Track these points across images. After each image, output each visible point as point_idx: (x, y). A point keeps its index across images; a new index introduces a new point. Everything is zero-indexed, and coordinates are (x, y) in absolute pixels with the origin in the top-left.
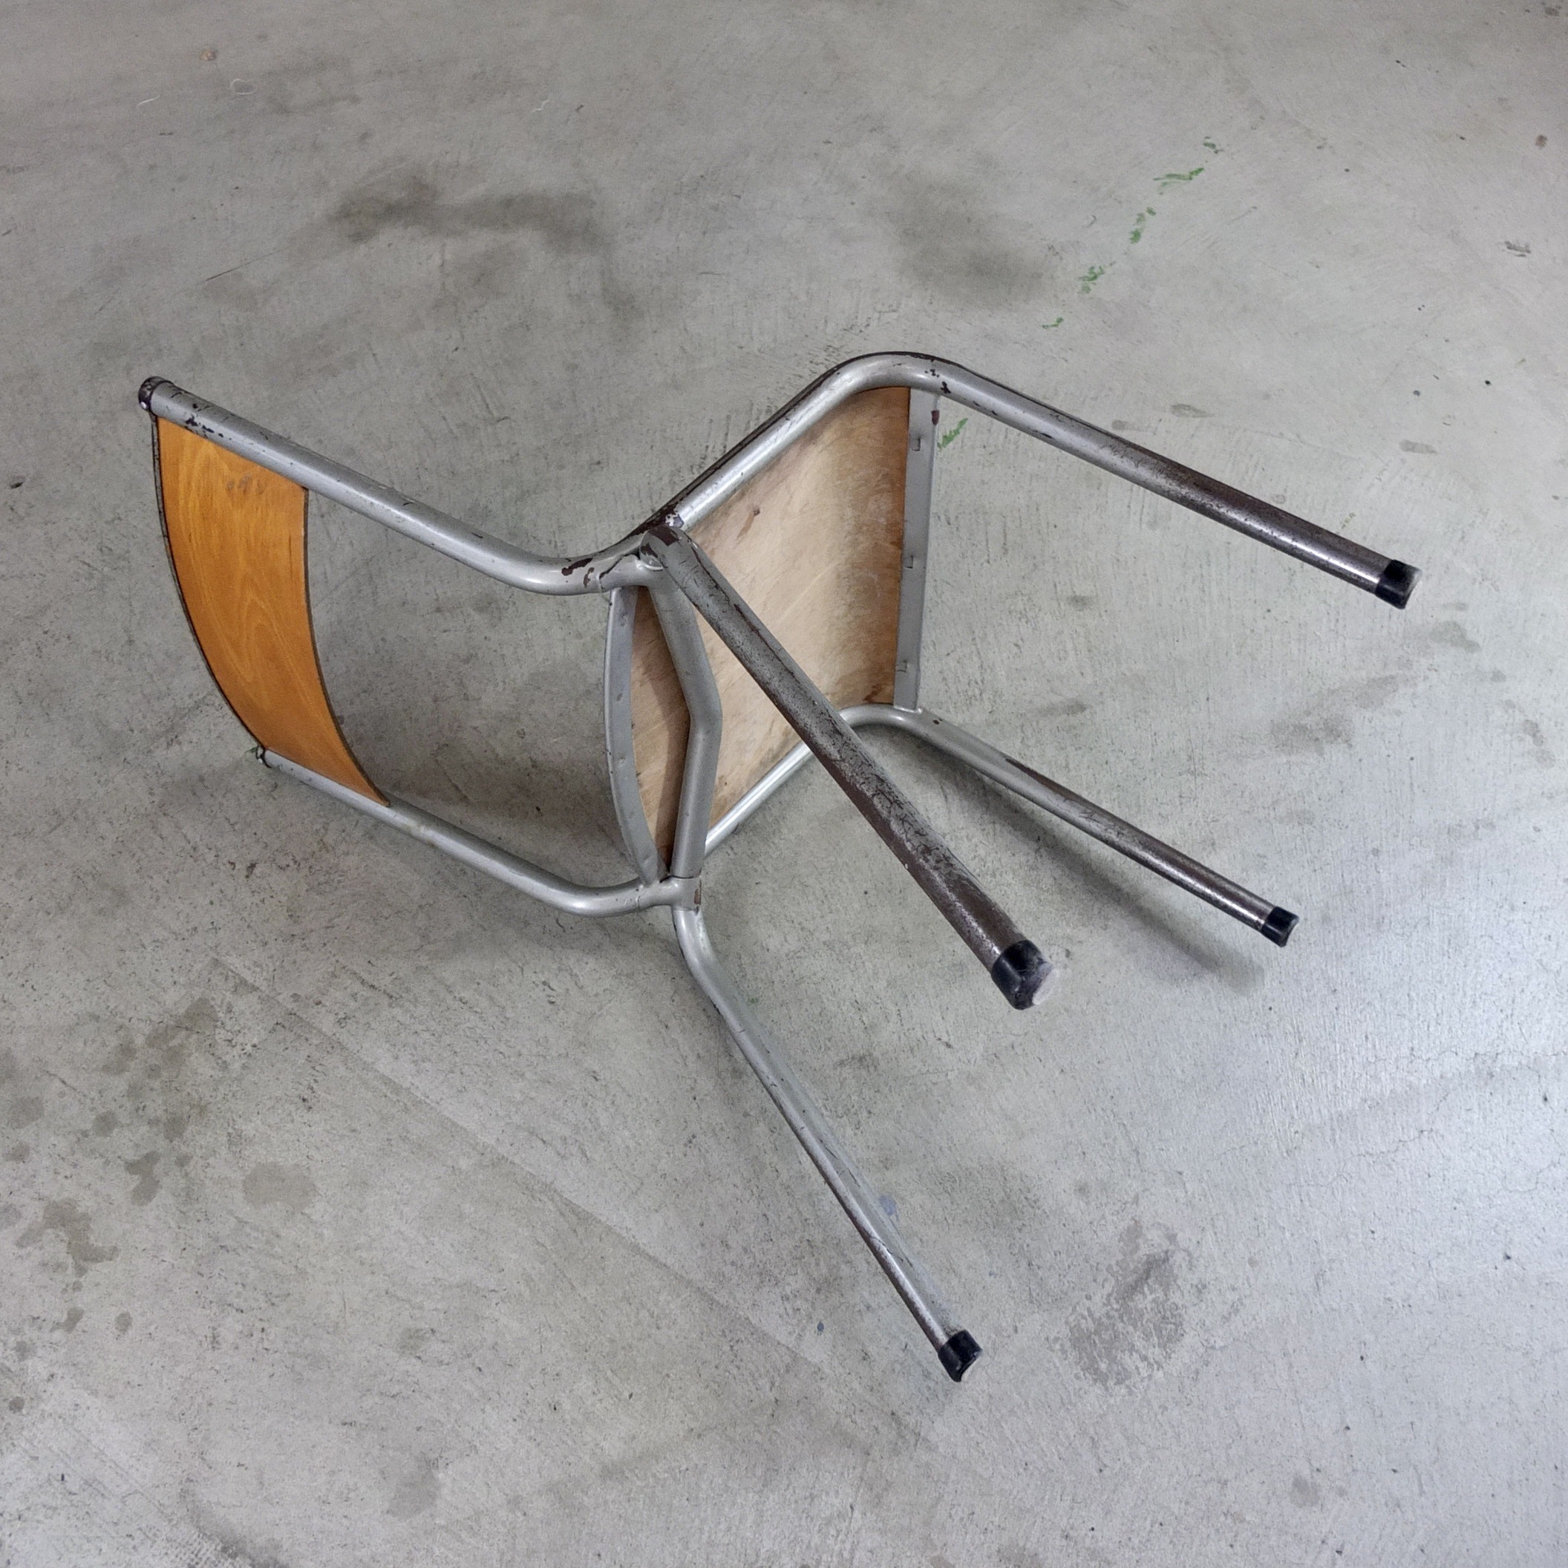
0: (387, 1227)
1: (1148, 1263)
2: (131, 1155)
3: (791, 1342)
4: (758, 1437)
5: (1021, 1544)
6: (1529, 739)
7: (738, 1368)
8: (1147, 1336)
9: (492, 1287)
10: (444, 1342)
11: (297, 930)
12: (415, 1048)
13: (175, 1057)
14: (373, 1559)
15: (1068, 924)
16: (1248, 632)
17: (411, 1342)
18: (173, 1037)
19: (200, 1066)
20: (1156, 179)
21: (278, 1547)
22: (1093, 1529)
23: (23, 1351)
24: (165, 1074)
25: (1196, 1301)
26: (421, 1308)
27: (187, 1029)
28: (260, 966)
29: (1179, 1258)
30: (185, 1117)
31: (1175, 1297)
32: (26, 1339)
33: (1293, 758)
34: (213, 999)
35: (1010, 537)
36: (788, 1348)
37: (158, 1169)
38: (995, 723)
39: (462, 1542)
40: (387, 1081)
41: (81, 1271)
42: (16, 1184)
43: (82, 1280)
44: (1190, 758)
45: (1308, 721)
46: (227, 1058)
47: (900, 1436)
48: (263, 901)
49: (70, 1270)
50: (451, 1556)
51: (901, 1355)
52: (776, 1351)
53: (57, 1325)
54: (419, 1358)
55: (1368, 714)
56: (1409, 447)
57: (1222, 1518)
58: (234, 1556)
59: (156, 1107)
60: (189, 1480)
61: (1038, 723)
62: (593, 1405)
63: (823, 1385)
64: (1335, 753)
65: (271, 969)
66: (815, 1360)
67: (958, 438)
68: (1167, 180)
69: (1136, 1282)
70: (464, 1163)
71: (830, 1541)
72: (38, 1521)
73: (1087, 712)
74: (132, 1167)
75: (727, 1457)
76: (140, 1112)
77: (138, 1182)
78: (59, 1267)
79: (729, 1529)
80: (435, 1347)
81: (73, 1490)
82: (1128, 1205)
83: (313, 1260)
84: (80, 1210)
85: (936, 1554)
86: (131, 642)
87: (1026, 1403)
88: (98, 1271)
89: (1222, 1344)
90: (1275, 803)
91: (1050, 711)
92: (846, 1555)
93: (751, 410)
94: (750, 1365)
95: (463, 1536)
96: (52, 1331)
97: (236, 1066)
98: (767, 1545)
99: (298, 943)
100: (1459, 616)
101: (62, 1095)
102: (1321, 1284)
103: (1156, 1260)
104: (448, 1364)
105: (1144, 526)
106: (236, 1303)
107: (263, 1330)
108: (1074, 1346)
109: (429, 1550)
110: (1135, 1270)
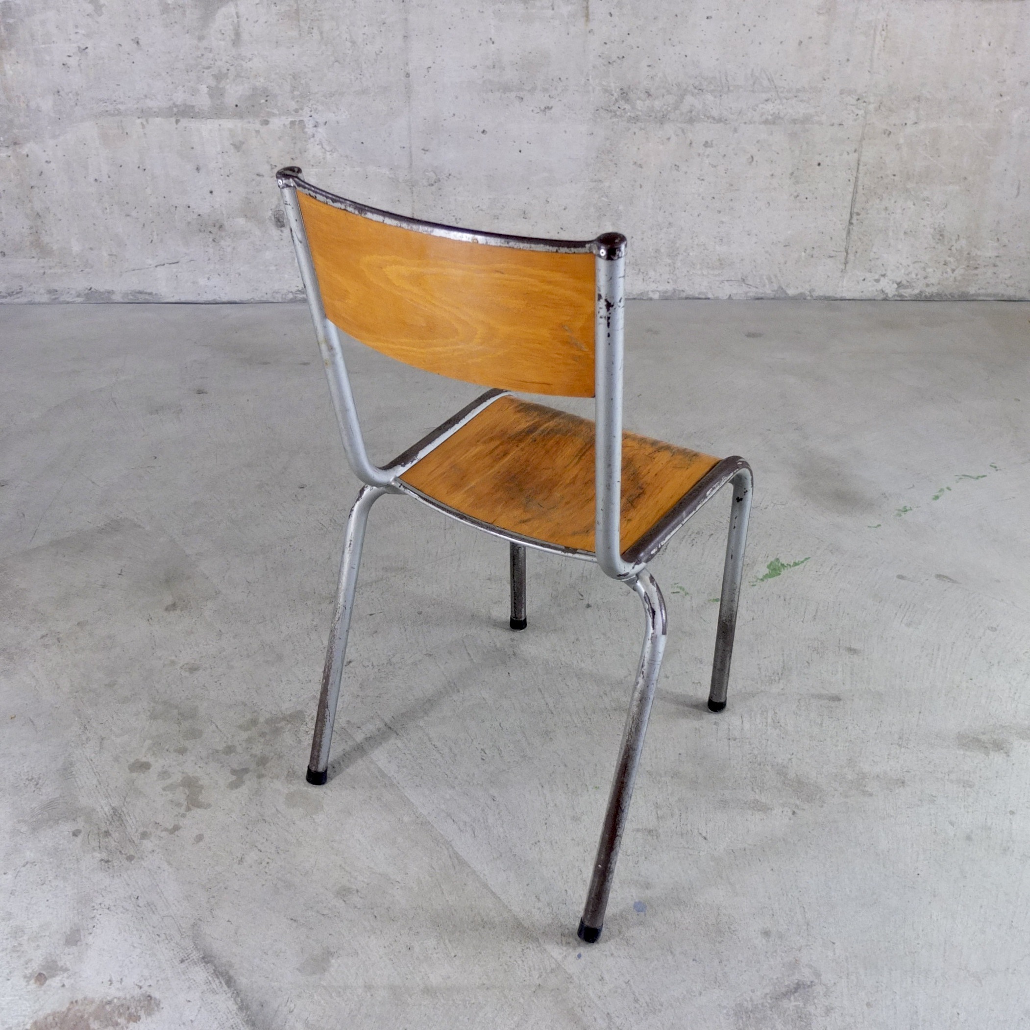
0: (353, 836)
1: (798, 984)
2: (235, 766)
3: (559, 959)
4: (522, 1000)
7: (523, 961)
9: (398, 880)
10: (361, 898)
11: (361, 694)
12: (401, 760)
13: (277, 731)
14: (280, 989)
15: (798, 798)
16: (955, 687)
17: (343, 893)
18: (279, 723)
19: (288, 738)
20: (957, 476)
21: (231, 966)
23: (144, 835)
24: (268, 737)
25: (824, 1015)
26: (356, 879)
27: (288, 721)
29: (819, 989)
30: (270, 758)
31: (811, 1009)
32: (148, 830)
33: (968, 753)
34: (306, 712)
35: (819, 613)
36: (556, 961)
37: (246, 777)
38: (783, 695)
39: (331, 997)
40: (380, 770)
41: (188, 809)
42: (174, 763)
43: (187, 813)
44: (900, 738)
45: (983, 738)
46: (302, 739)
48: (349, 677)
49: (184, 807)
50: (322, 1002)
51: (624, 985)
52: (548, 959)
53: (166, 830)
54: (344, 901)
55: (1024, 743)
58: (207, 963)
59: (258, 749)
60: (200, 919)
61: (809, 700)
62: (432, 954)
63: (571, 986)
64: (997, 758)
65: (341, 707)
66: (569, 971)
67: (801, 566)
68: (963, 477)
69: (787, 992)
70: (406, 819)
72: (117, 913)
73: (841, 703)
74: (234, 772)
75: (499, 1005)
76: (249, 750)
77: (234, 779)
78: (179, 805)
80: (355, 899)
81: (140, 905)
82: (794, 950)
83: (308, 840)
84: (201, 782)
86: (329, 558)
88: (197, 812)
90: (949, 773)
91: (820, 697)
93: (688, 531)
94: (530, 962)
95: (333, 995)
96: (162, 831)
99: (359, 699)
101: (214, 732)
103: (803, 984)
104: (359, 909)
105: (903, 625)
106: (260, 847)
107: (268, 863)
108: (736, 1014)
109: (311, 996)
110: (788, 986)
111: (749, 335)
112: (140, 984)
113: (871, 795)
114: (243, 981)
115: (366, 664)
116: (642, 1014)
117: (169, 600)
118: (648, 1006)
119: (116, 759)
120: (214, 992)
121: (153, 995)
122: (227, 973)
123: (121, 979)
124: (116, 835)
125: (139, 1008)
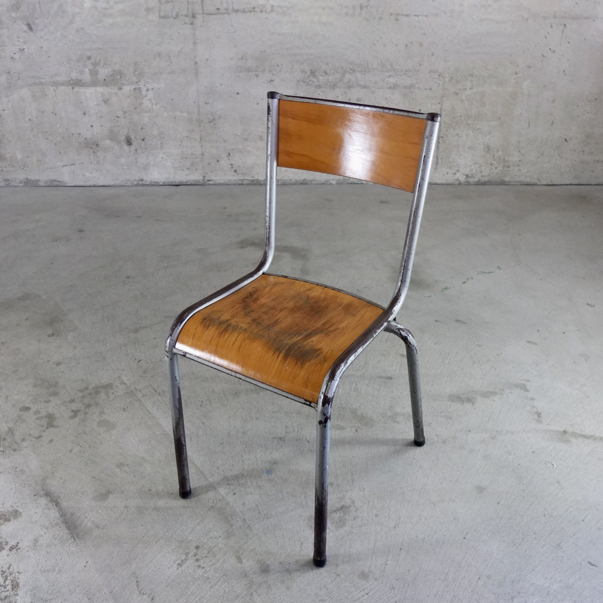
0: (129, 440)
1: (342, 506)
2: (74, 409)
3: (224, 495)
4: (202, 513)
5: (266, 560)
6: (536, 416)
7: (206, 496)
8: (332, 523)
9: (149, 460)
10: (129, 468)
11: (144, 375)
12: (159, 406)
13: (97, 393)
14: (82, 508)
15: (360, 424)
16: (453, 373)
17: (120, 465)
18: (99, 389)
19: (103, 396)
20: (477, 272)
21: (59, 497)
22: (290, 564)
23: (23, 440)
24: (93, 395)
25: (352, 519)
26: (128, 459)
27: (104, 388)
28: (130, 380)
29: (353, 508)
30: (92, 405)
32: (25, 438)
33: (453, 404)
35: (389, 338)
36: (222, 496)
37: (79, 413)
38: (362, 376)
40: (148, 411)
41: (47, 428)
42: (43, 407)
43: (47, 430)
45: (462, 396)
46: (110, 396)
47: (244, 525)
48: (138, 368)
49: (45, 427)
50: (102, 513)
51: (255, 507)
52: (219, 495)
53: (35, 437)
54: (120, 469)
55: (483, 399)
56: (529, 342)
57: (333, 574)
58: (47, 496)
59: (86, 401)
60: (46, 477)
62: (161, 492)
63: (228, 507)
64: (468, 406)
65: (132, 381)
66: (228, 501)
69: (336, 510)
70: (157, 433)
71: (209, 543)
72: (5, 474)
73: (392, 380)
74: (73, 411)
75: (191, 515)
76: (82, 401)
77: (72, 415)
78: (43, 426)
79: (182, 531)
80: (126, 468)
81: (17, 471)
82: (344, 492)
83: (106, 442)
84: (55, 416)
85: (238, 555)
86: (137, 312)
87: (286, 528)
88: (52, 430)
89: (355, 532)
90: (442, 412)
91: (381, 377)
92: (212, 547)
94: (209, 496)
95: (108, 510)
96: (33, 438)
97: (111, 398)
98: (190, 538)
99: (142, 378)
100: (526, 383)
101: (65, 393)
102: (396, 527)
104: (127, 473)
106: (81, 445)
107: (84, 452)
108: (308, 519)
109: (98, 511)
110: (337, 507)
111: (382, 202)
112: (13, 505)
113: (398, 422)
114: (64, 504)
115: (148, 361)
116: (261, 519)
117: (50, 332)
118: (265, 515)
119: (14, 406)
120: (49, 509)
121: (18, 510)
122: (57, 500)
123: (4, 503)
124: (9, 440)
125: (11, 516)
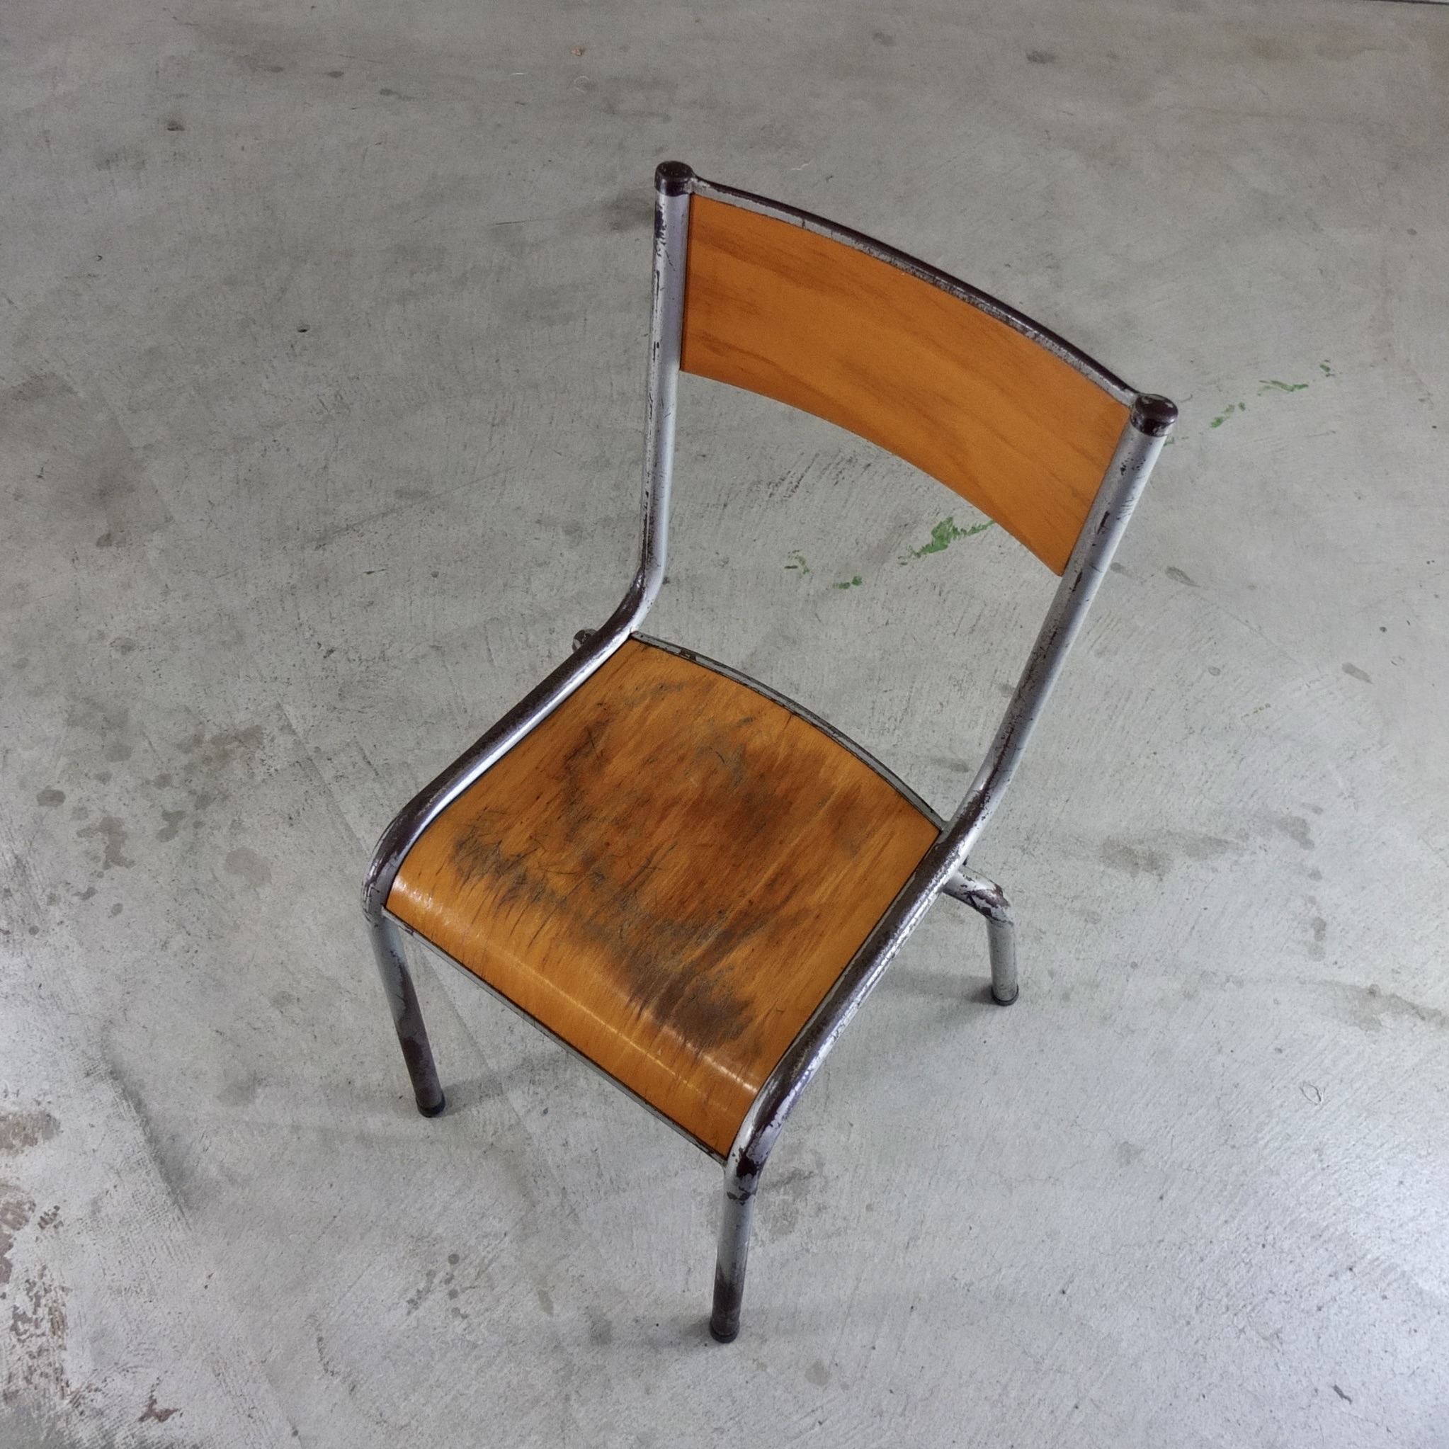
0: (303, 922)
1: (793, 1173)
2: (169, 807)
3: (522, 1113)
4: (468, 1161)
5: (604, 1311)
6: (1312, 932)
7: (479, 1112)
8: (764, 1221)
9: (348, 989)
10: (302, 1010)
11: (339, 705)
12: (376, 814)
13: (225, 757)
14: (195, 1121)
16: (1129, 763)
17: (282, 1000)
18: (229, 743)
19: (238, 770)
20: (1262, 381)
21: (142, 1086)
22: (657, 1325)
23: (52, 899)
24: (213, 765)
25: (813, 1214)
26: (299, 982)
27: (240, 741)
28: (305, 719)
29: (817, 1182)
30: (213, 797)
31: (800, 1205)
32: (57, 893)
33: (1110, 871)
34: (266, 729)
35: (981, 622)
36: (517, 1115)
37: (182, 823)
38: (893, 754)
39: (253, 1136)
40: (348, 828)
41: (107, 866)
42: (94, 796)
43: (105, 872)
44: (1028, 839)
45: (1138, 848)
46: (256, 771)
47: (562, 1205)
48: (327, 677)
49: (101, 864)
50: (242, 1141)
51: (590, 1154)
52: (509, 1112)
53: (78, 894)
54: (282, 1012)
55: (1189, 862)
56: (1350, 669)
57: (750, 1362)
58: (115, 1079)
59: (198, 784)
60: (111, 1022)
61: (926, 767)
62: (375, 1092)
63: (528, 1149)
64: (1146, 881)
65: (311, 724)
66: (530, 1131)
67: (983, 533)
68: (1271, 385)
69: (778, 1182)
71: (481, 1248)
72: (15, 1005)
73: (968, 774)
74: (166, 815)
75: (442, 1164)
76: (187, 783)
77: (165, 827)
78: (95, 858)
79: (420, 1209)
80: (295, 1010)
81: (43, 996)
82: (801, 1129)
83: (247, 922)
84: (124, 828)
85: (545, 1289)
86: (325, 467)
87: (657, 1224)
88: (117, 870)
89: (815, 1251)
90: (1076, 897)
91: (939, 762)
92: (486, 1261)
93: (837, 456)
94: (487, 1114)
95: (255, 1133)
96: (74, 895)
97: (259, 779)
98: (440, 1230)
99: (335, 714)
100: (1310, 817)
101: (146, 751)
102: (911, 1245)
103: (800, 1175)
104: (298, 1024)
105: (1092, 653)
106: (189, 928)
107: (196, 952)
108: (711, 1204)
109: (231, 1132)
110: (781, 1175)
112: (40, 1099)
113: (962, 922)
114: (154, 1107)
115: (352, 655)
116: (602, 1193)
117: (102, 527)
118: (612, 1183)
119: (23, 785)
120: (121, 1118)
121: (52, 1114)
122: (138, 1094)
123: (18, 1091)
124: (17, 896)
125: (36, 1129)
